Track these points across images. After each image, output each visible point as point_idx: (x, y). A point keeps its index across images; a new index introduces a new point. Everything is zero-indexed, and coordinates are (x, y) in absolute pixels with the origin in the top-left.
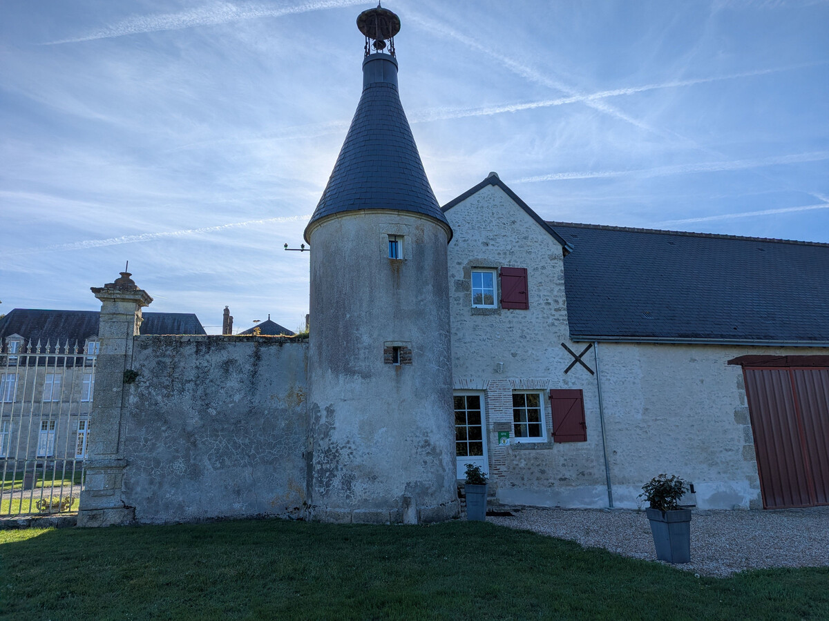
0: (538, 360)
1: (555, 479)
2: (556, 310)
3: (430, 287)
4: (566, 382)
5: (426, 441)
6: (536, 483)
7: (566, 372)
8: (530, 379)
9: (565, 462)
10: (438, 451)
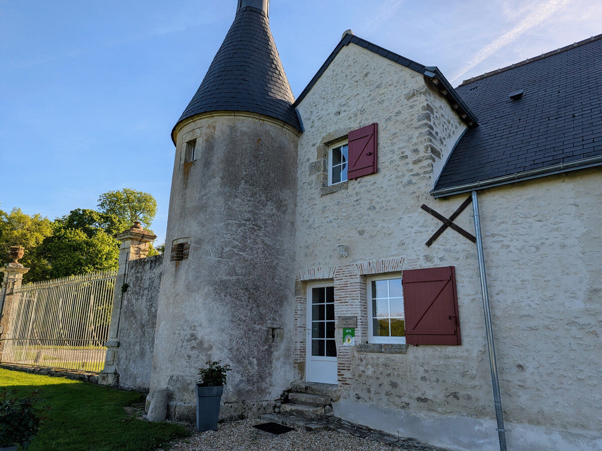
0: (390, 234)
1: (410, 397)
2: (415, 163)
3: (218, 180)
4: (427, 258)
5: (192, 335)
6: (385, 398)
7: (429, 244)
8: (381, 260)
9: (426, 375)
10: (206, 345)
